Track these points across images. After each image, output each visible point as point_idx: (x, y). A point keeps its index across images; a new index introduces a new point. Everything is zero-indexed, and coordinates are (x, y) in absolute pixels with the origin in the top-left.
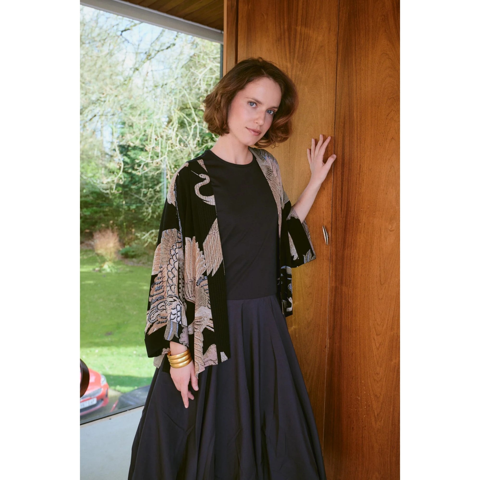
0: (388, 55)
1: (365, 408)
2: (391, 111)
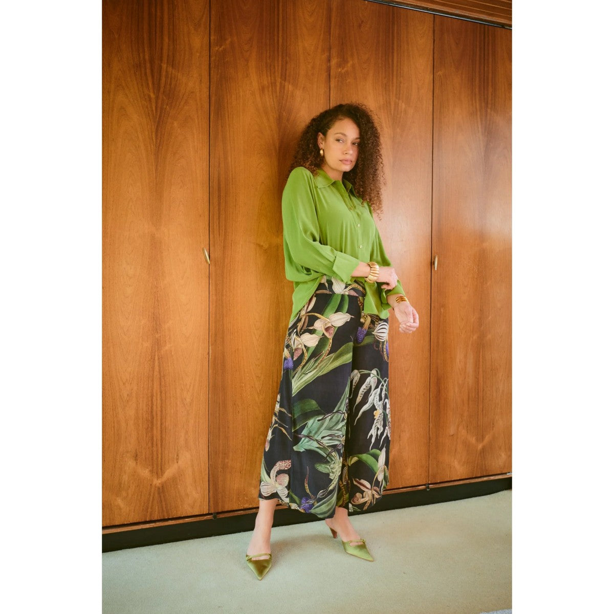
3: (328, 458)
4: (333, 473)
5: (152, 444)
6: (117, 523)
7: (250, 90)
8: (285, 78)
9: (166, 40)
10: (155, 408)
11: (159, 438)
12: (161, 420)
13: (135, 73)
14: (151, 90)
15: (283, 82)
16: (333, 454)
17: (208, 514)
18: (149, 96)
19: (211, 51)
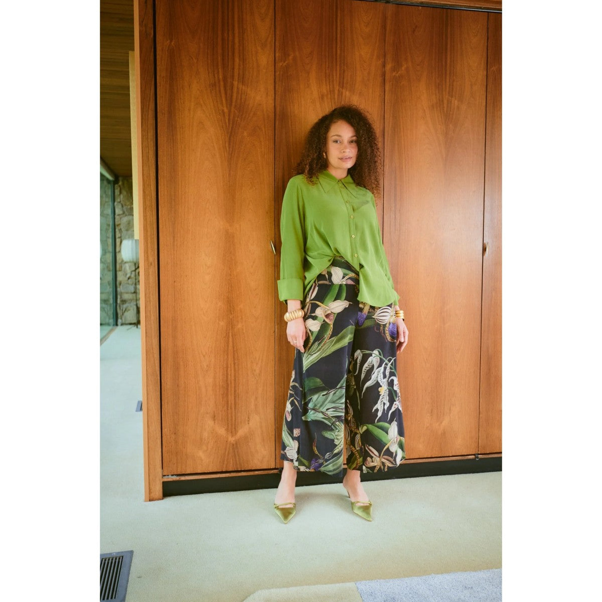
3: (332, 426)
4: (337, 439)
5: (228, 407)
6: (199, 471)
7: (311, 99)
8: (343, 86)
9: (237, 60)
10: (229, 377)
11: (233, 403)
12: (235, 387)
13: (211, 92)
14: (225, 105)
15: (341, 89)
16: (337, 423)
17: (275, 469)
18: (223, 111)
19: (276, 67)
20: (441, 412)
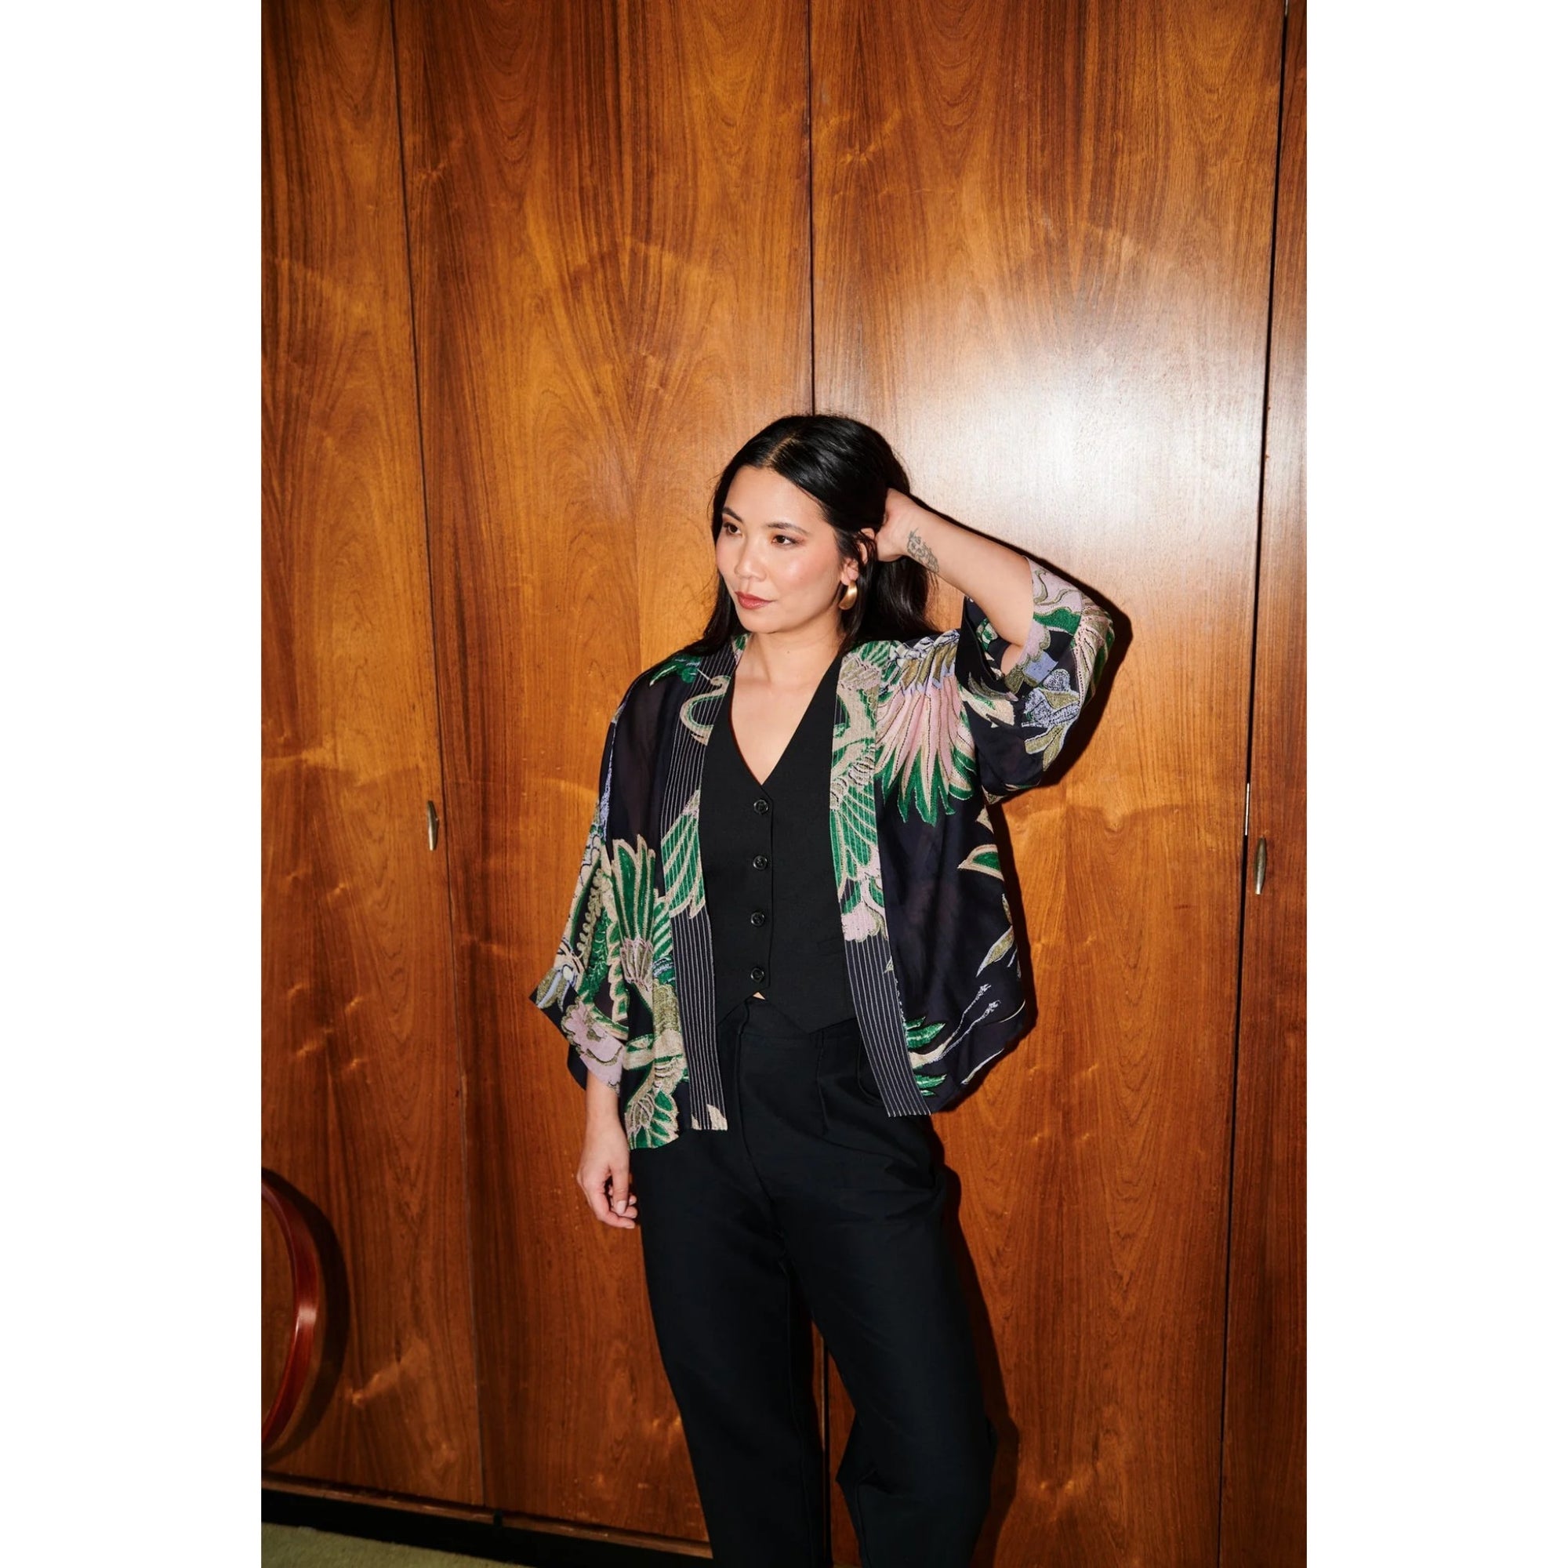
0: (560, 397)
1: (576, 1211)
2: (580, 533)
7: (534, 297)
8: (648, 231)
15: (643, 246)
17: (483, 1509)
19: (409, 187)
20: (1057, 1447)
